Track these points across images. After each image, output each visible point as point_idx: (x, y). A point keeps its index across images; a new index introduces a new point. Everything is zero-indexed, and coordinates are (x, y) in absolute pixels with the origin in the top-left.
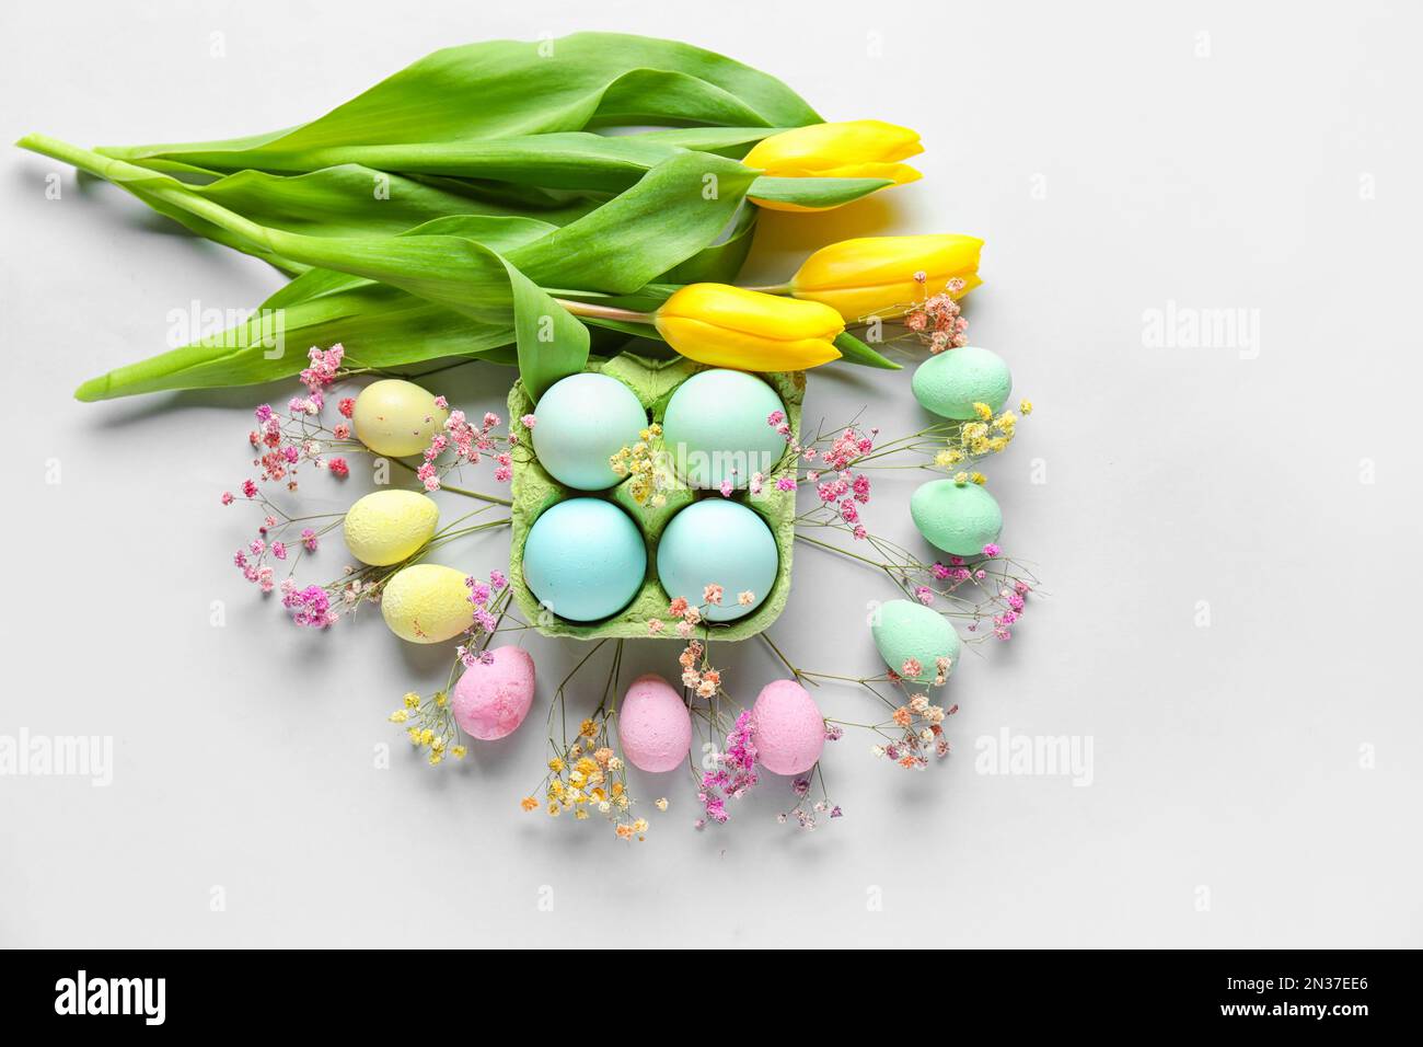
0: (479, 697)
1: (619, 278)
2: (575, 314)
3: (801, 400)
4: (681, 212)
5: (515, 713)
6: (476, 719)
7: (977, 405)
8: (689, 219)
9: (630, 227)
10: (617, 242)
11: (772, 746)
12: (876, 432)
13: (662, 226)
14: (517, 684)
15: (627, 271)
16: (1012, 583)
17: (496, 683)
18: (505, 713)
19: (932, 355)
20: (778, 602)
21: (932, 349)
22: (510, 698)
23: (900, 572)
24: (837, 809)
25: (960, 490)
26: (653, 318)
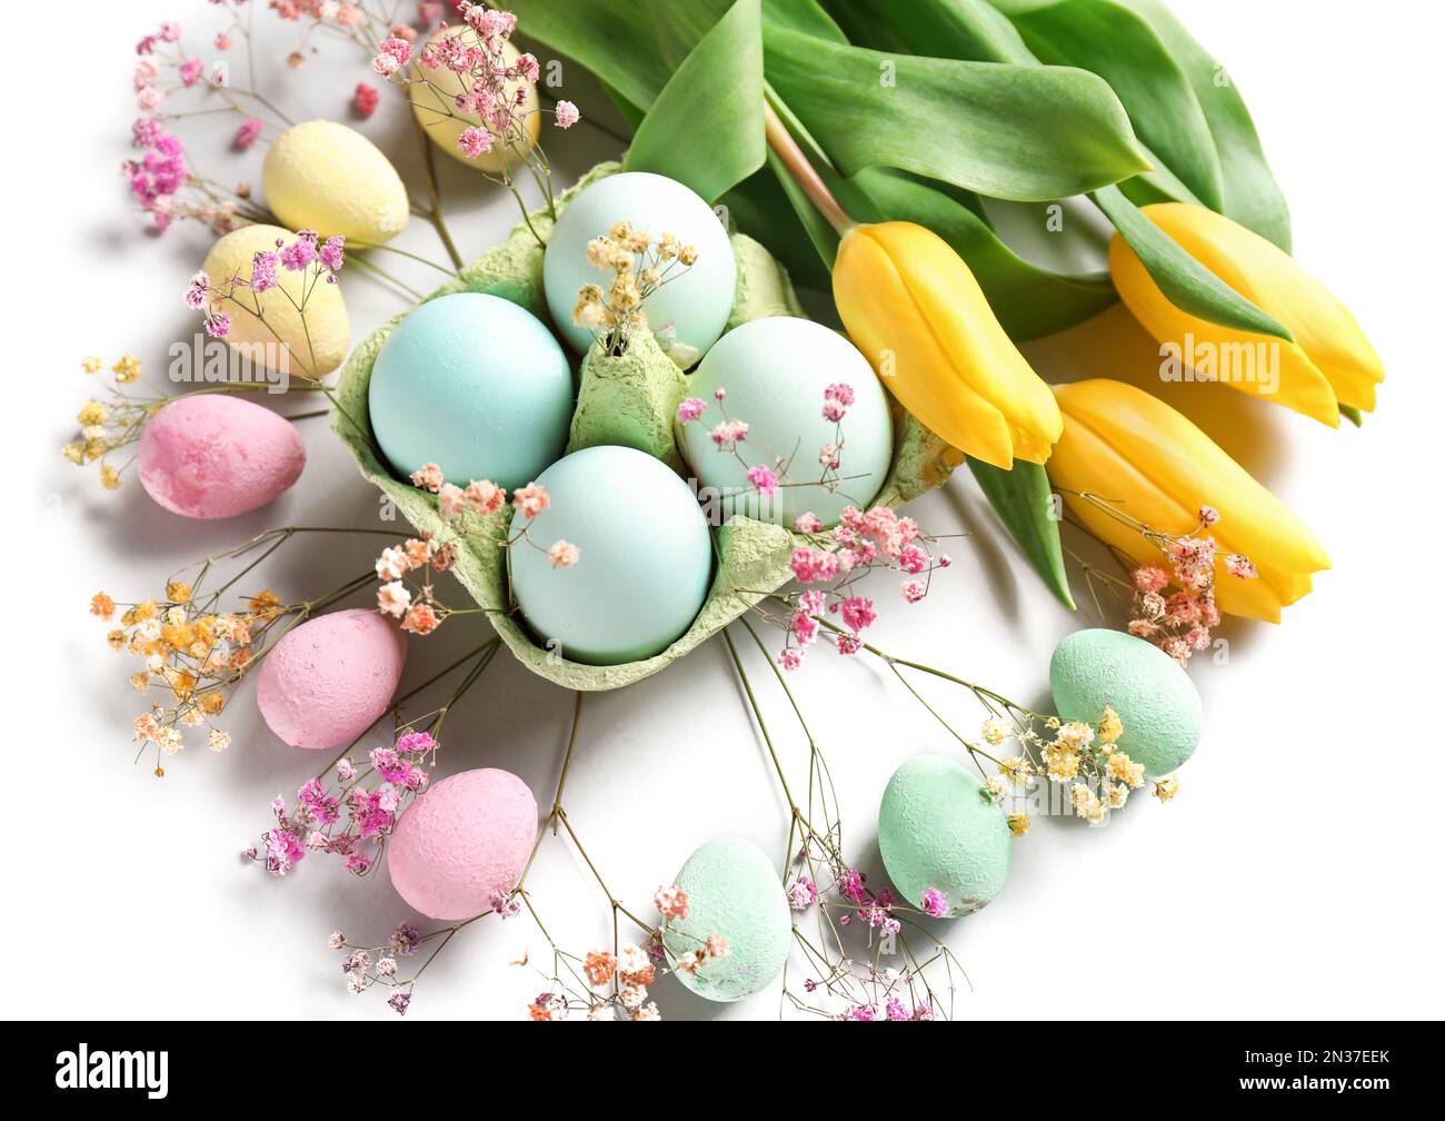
0: (189, 419)
1: (858, 142)
2: (771, 141)
3: (912, 496)
4: (1008, 133)
5: (206, 484)
6: (157, 439)
7: (1109, 711)
8: (1006, 150)
9: (933, 98)
10: (904, 103)
11: (417, 826)
12: (944, 563)
13: (970, 129)
14: (245, 457)
15: (877, 141)
16: (922, 994)
17: (225, 428)
18: (193, 469)
19: (1124, 629)
20: (618, 676)
21: (1132, 623)
22: (216, 459)
23: (806, 834)
24: (406, 998)
25: (978, 798)
26: (848, 227)
